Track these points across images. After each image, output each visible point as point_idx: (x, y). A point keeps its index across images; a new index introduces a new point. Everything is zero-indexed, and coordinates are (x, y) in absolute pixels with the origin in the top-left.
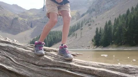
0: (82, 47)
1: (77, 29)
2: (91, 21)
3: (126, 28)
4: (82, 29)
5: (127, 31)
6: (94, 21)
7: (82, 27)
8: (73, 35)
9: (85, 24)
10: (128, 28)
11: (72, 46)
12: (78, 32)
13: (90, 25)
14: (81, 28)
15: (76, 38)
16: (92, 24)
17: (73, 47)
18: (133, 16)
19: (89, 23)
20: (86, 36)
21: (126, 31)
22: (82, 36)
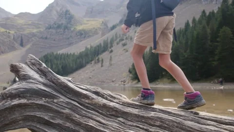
0: (113, 81)
1: (104, 51)
2: (126, 39)
3: (185, 52)
4: (112, 51)
5: (186, 56)
6: (131, 39)
7: (112, 48)
8: (97, 61)
9: (118, 44)
10: (188, 51)
11: (96, 80)
12: (105, 56)
13: (124, 45)
14: (110, 50)
15: (102, 66)
16: (128, 43)
17: (98, 83)
18: (195, 33)
19: (123, 42)
20: (119, 63)
21: (184, 56)
22: (112, 62)
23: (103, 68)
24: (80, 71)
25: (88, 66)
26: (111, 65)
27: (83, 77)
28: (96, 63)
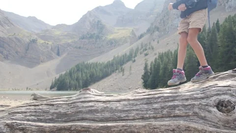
0: (129, 89)
1: (128, 61)
2: (149, 49)
4: (134, 61)
6: (153, 49)
7: (136, 58)
8: (120, 70)
9: (141, 54)
11: (115, 87)
12: (126, 66)
13: (146, 55)
14: (133, 59)
15: (123, 75)
16: (149, 53)
17: (117, 90)
19: (145, 52)
20: (138, 72)
22: (132, 72)
23: (123, 77)
24: (105, 80)
25: (113, 75)
26: (131, 74)
27: (106, 85)
28: (119, 72)
